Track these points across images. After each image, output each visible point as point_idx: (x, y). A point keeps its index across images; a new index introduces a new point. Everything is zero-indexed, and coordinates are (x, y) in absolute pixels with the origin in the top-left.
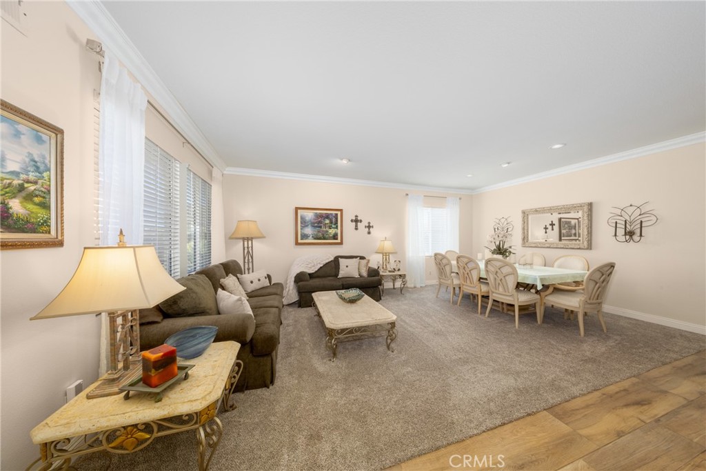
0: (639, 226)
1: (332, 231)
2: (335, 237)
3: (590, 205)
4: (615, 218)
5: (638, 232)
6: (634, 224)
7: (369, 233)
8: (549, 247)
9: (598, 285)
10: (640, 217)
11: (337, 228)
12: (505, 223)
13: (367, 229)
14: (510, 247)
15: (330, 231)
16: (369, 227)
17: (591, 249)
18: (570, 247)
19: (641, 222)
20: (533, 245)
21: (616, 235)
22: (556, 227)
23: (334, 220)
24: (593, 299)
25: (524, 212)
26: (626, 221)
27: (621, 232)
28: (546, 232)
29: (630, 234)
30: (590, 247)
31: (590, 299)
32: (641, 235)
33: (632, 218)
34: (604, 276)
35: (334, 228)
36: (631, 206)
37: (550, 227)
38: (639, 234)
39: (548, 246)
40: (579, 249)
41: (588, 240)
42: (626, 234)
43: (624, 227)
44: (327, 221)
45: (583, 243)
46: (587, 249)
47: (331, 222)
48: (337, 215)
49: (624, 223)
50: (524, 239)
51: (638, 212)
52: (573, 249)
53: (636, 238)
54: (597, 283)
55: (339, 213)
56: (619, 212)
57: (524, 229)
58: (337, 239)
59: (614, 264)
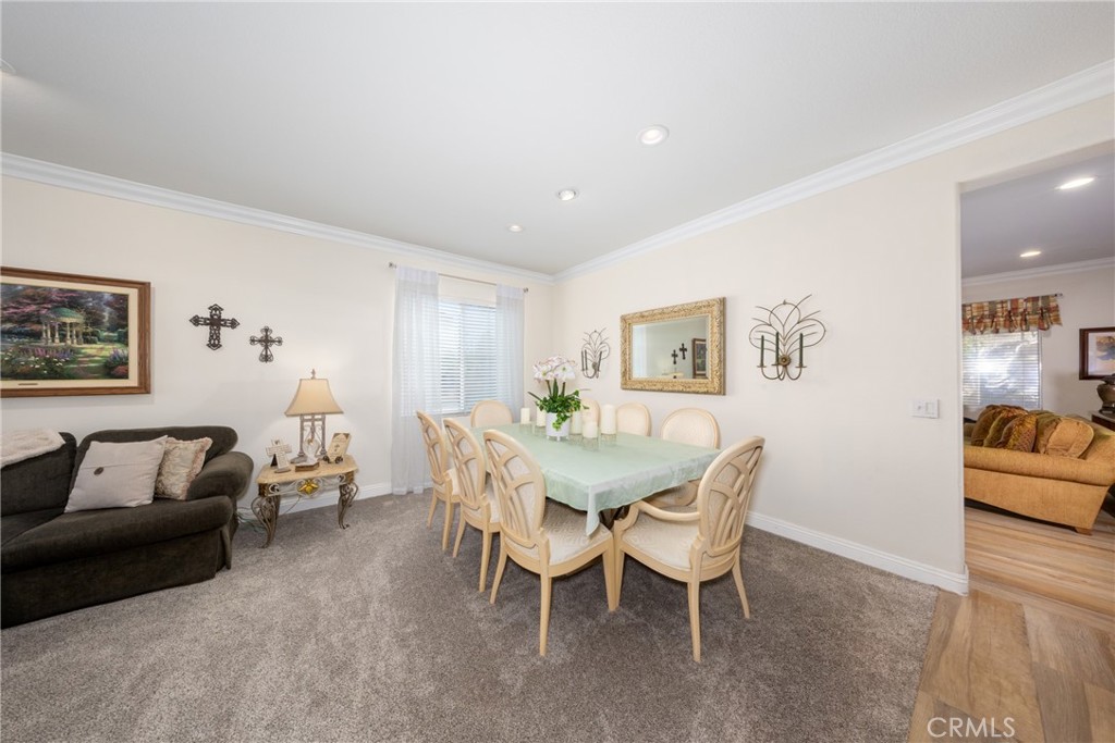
0: (797, 345)
1: (100, 351)
2: (115, 368)
3: (723, 302)
4: (762, 328)
5: (795, 357)
6: (790, 342)
7: (266, 358)
8: (661, 391)
9: (729, 503)
10: (798, 327)
11: (123, 339)
12: (598, 343)
13: (259, 348)
14: (577, 393)
15: (90, 349)
16: (266, 341)
17: (724, 394)
18: (693, 389)
19: (801, 335)
20: (639, 386)
21: (762, 365)
22: (689, 354)
23: (107, 314)
24: (719, 545)
25: (624, 319)
26: (778, 334)
27: (770, 358)
28: (675, 363)
29: (783, 361)
30: (722, 391)
31: (712, 544)
32: (801, 366)
33: (787, 328)
34: (742, 476)
35: (109, 340)
36: (785, 303)
37: (680, 354)
38: (797, 364)
39: (660, 387)
40: (706, 393)
41: (720, 376)
42: (777, 364)
43: (774, 348)
44: (73, 318)
45: (713, 382)
46: (719, 393)
47: (94, 320)
48: (125, 298)
49: (774, 340)
50: (624, 374)
51: (794, 318)
52: (698, 393)
53: (793, 370)
54: (727, 498)
55: (133, 294)
56: (765, 316)
57: (624, 353)
58: (125, 376)
59: (763, 440)
